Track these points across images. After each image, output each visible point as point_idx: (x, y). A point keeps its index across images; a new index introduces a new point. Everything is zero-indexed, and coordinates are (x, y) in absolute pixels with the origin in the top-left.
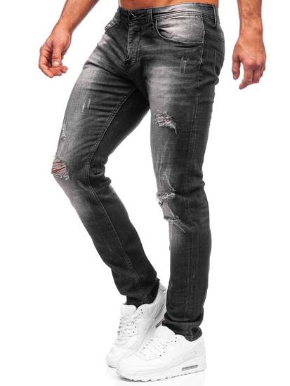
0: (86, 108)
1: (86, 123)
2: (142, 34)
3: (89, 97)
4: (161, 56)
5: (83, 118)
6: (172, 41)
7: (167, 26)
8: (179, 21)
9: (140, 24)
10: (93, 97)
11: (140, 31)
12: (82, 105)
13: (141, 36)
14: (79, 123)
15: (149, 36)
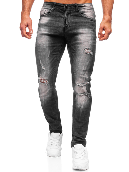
0: (49, 55)
1: (51, 61)
2: (71, 14)
3: (49, 50)
4: (85, 24)
5: (50, 60)
6: (88, 18)
7: (84, 12)
8: (88, 10)
9: (70, 10)
10: (50, 49)
11: (70, 13)
12: (47, 54)
13: (70, 15)
14: (49, 62)
15: (76, 16)
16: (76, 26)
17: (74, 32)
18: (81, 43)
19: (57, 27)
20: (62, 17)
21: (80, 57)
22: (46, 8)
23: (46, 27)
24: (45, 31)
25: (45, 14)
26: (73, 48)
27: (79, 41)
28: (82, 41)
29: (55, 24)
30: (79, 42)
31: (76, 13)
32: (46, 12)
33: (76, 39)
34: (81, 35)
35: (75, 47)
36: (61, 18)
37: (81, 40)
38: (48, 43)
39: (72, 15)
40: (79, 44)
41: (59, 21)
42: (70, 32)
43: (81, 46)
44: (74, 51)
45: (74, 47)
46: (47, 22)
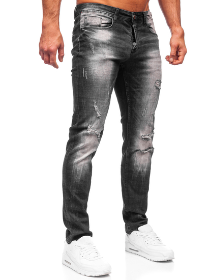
3: (110, 86)
4: (154, 44)
7: (151, 24)
9: (138, 22)
11: (137, 27)
13: (137, 31)
15: (144, 31)
16: (145, 47)
17: (141, 56)
18: (150, 73)
19: (124, 49)
20: (127, 33)
21: (150, 95)
22: (100, 14)
23: (110, 48)
24: (110, 54)
25: (102, 25)
26: (136, 80)
27: (148, 70)
28: (153, 70)
29: (121, 44)
30: (148, 72)
31: (143, 28)
32: (103, 22)
33: (143, 67)
34: (150, 60)
35: (140, 80)
36: (126, 35)
37: (151, 68)
38: (110, 74)
39: (139, 30)
40: (146, 73)
41: (124, 40)
42: (137, 57)
43: (150, 77)
44: (138, 85)
45: (138, 79)
46: (109, 38)
